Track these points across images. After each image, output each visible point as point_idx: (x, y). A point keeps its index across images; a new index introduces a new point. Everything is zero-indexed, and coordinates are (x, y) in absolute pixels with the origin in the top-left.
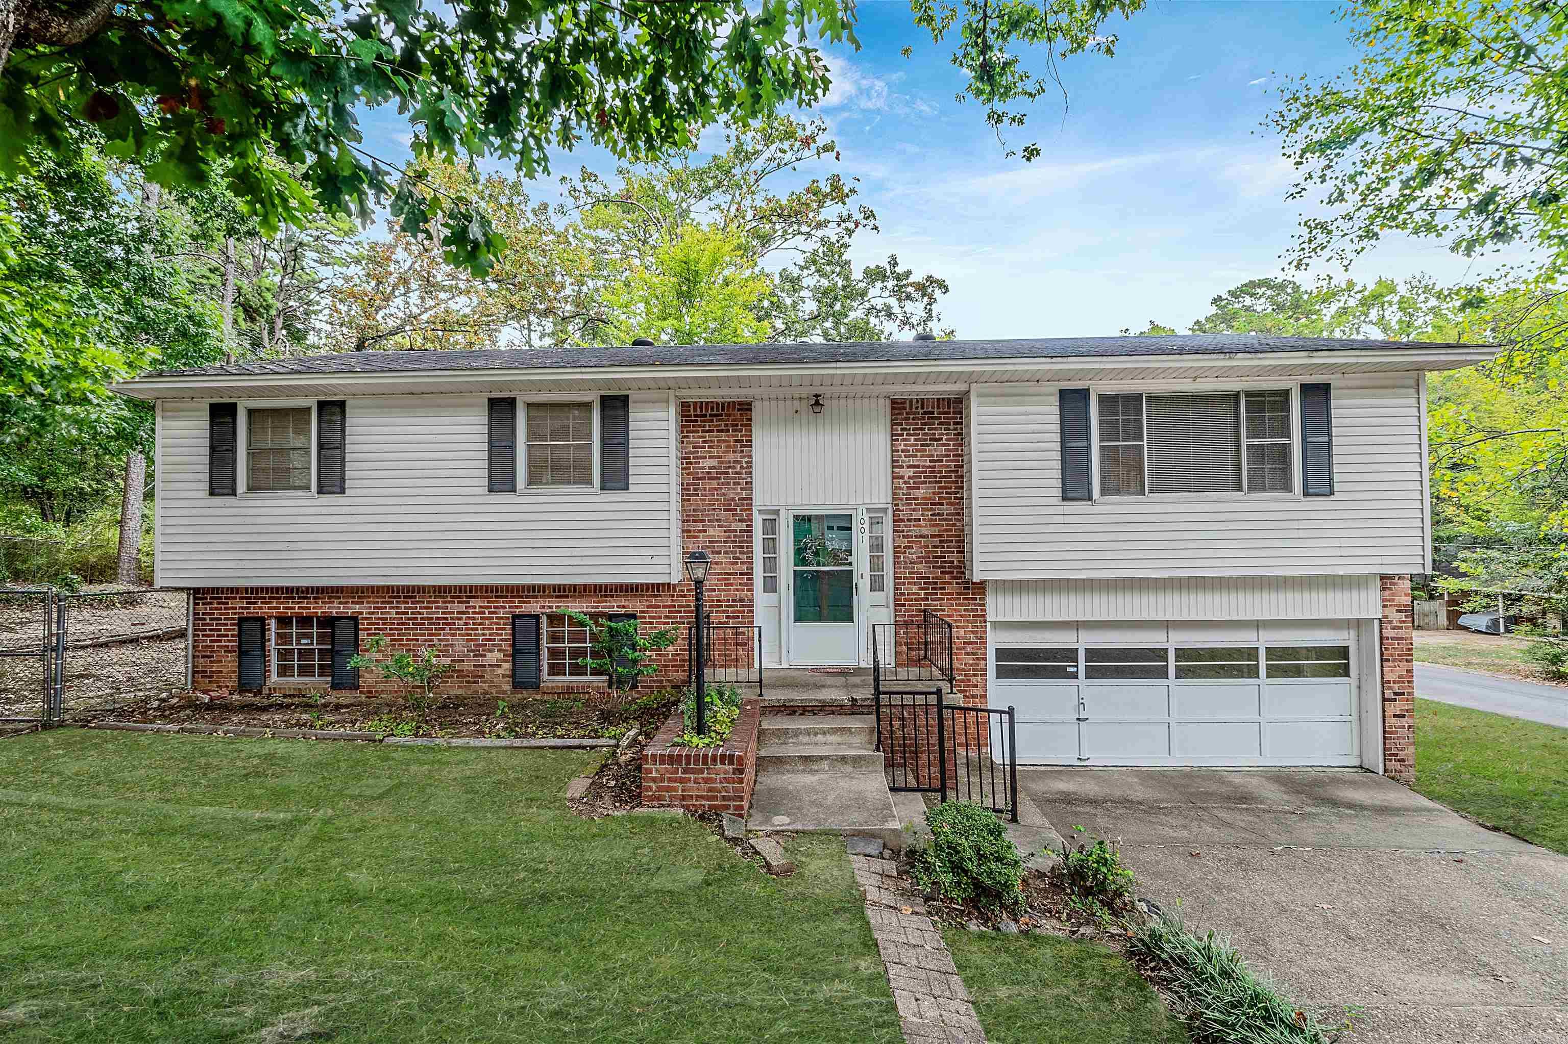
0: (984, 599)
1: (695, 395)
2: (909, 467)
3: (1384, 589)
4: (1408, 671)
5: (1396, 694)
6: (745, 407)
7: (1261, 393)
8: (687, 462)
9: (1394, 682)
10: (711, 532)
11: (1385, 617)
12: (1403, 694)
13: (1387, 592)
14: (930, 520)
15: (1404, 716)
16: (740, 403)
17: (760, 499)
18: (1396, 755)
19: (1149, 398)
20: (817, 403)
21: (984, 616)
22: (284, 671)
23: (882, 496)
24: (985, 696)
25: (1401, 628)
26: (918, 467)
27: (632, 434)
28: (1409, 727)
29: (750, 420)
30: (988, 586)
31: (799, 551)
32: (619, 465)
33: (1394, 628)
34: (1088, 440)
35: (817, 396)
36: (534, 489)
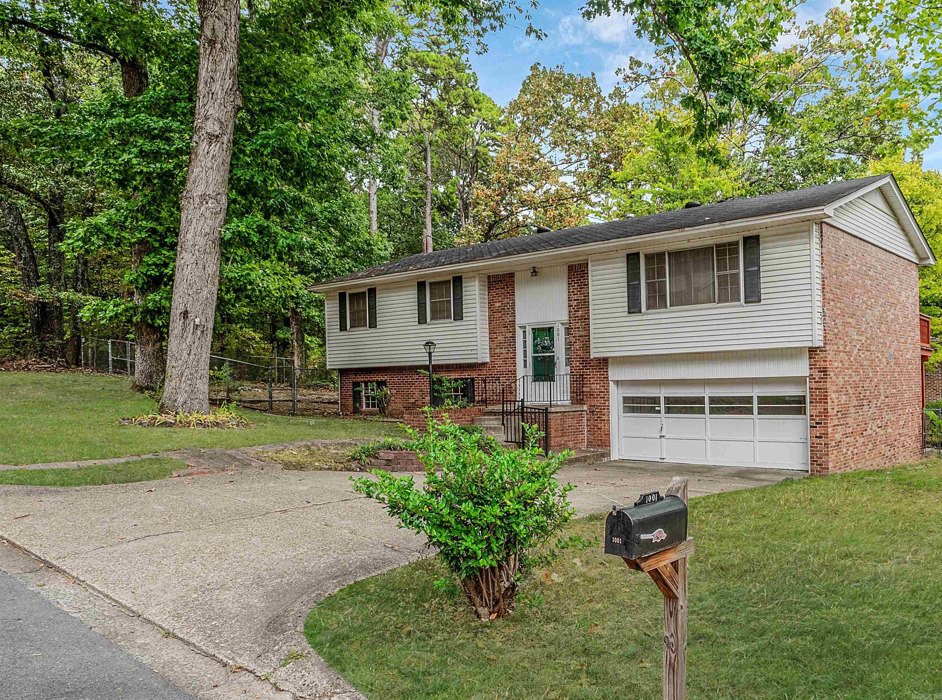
0: (607, 369)
1: (492, 272)
2: (575, 300)
3: (810, 358)
4: (825, 409)
5: (817, 423)
6: (511, 275)
7: (724, 245)
8: (491, 303)
9: (816, 416)
10: (499, 338)
11: (812, 375)
12: (821, 423)
13: (813, 360)
14: (584, 328)
15: (822, 437)
16: (509, 274)
17: (519, 321)
18: (817, 461)
19: (669, 254)
20: (534, 271)
21: (607, 378)
22: (368, 405)
23: (565, 317)
24: (608, 420)
25: (821, 382)
26: (578, 300)
27: (464, 294)
28: (825, 444)
29: (514, 282)
30: (610, 360)
31: (535, 346)
32: (459, 308)
33: (816, 382)
34: (639, 280)
35: (534, 268)
36: (433, 322)
